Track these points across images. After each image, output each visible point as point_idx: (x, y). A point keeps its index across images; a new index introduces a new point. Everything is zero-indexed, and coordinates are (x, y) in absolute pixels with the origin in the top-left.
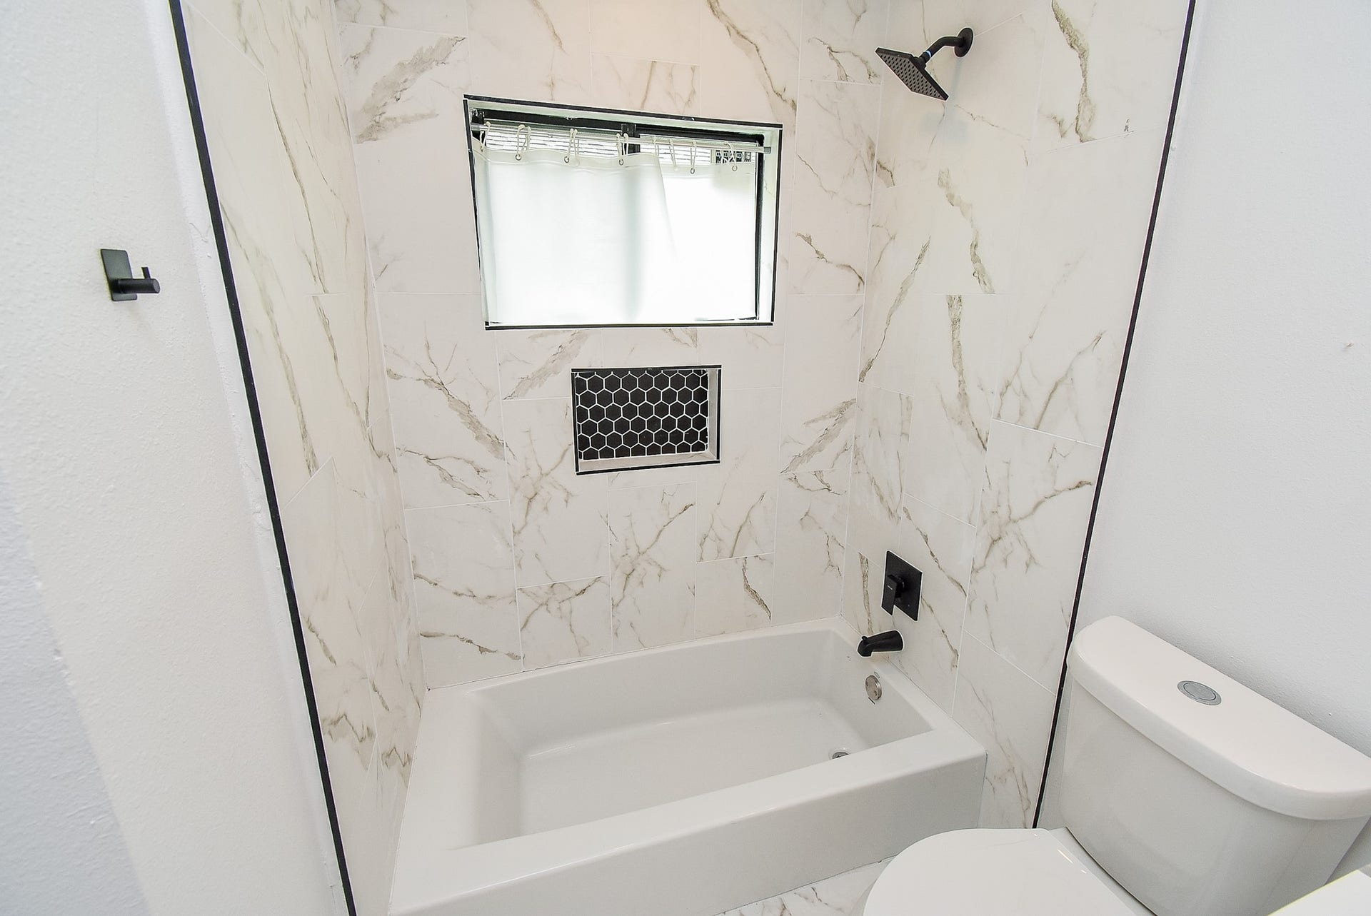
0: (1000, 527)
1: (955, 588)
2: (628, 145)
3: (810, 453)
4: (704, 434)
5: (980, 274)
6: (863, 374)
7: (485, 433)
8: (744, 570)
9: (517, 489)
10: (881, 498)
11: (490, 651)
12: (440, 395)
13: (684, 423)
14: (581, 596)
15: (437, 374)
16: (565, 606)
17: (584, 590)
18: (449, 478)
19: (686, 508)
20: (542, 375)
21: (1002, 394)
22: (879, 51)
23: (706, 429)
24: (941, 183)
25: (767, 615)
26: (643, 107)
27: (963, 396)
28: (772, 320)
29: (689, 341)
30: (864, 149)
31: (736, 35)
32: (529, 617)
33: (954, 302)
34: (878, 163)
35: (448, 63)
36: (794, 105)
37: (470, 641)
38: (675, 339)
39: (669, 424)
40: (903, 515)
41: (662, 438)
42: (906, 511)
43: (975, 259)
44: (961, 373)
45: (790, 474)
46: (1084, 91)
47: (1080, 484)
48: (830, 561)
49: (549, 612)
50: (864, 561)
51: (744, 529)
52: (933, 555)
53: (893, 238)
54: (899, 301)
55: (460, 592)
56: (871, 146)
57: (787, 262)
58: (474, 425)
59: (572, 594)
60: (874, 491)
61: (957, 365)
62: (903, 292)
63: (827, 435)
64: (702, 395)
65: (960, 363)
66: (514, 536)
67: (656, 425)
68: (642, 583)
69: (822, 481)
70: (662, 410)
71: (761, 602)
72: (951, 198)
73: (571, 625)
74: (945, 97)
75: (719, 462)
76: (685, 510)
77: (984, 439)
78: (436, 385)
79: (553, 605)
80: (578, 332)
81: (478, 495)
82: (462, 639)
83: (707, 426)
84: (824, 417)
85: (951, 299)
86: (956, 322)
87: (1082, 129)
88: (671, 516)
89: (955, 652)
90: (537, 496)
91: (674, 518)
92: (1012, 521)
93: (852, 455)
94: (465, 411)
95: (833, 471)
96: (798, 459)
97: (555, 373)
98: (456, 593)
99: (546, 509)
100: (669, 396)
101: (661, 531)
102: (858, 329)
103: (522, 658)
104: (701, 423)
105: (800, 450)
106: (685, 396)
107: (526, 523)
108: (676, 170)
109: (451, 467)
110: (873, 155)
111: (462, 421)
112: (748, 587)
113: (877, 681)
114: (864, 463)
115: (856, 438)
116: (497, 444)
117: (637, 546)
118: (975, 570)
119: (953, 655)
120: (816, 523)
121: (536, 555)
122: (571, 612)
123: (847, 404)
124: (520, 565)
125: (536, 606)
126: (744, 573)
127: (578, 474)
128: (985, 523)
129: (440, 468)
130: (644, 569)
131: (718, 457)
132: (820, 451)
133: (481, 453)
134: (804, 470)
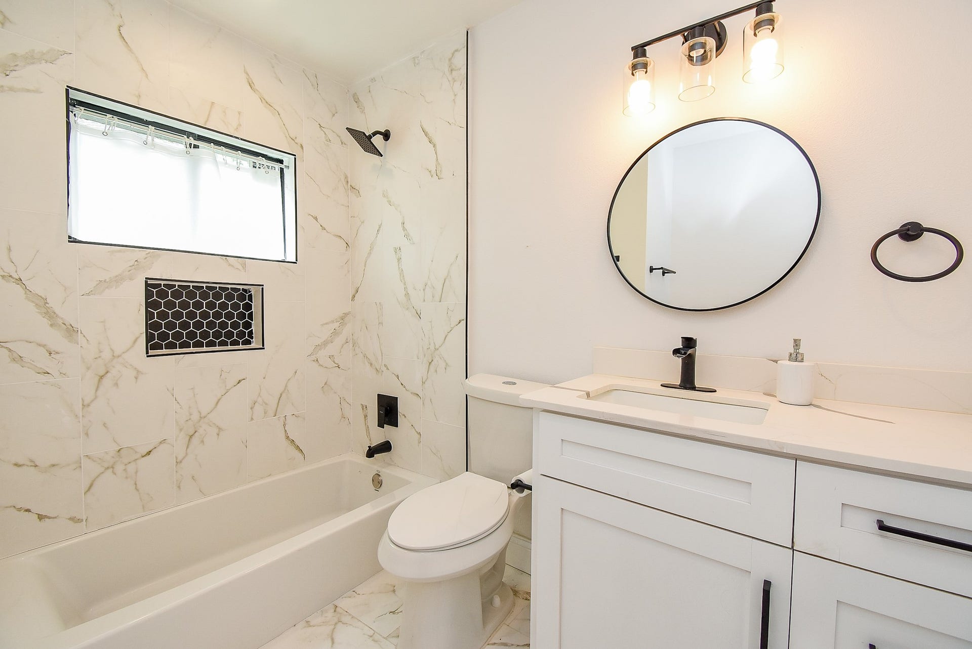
0: (432, 355)
1: (415, 397)
2: (192, 145)
3: (325, 343)
4: (251, 333)
5: (407, 236)
6: (354, 296)
7: (60, 322)
8: (284, 425)
9: (88, 368)
10: (371, 364)
11: (49, 518)
12: (18, 289)
13: (235, 325)
14: (147, 457)
15: (16, 272)
16: (131, 468)
17: (150, 452)
18: (18, 359)
19: (240, 381)
20: (118, 280)
21: (424, 290)
22: (347, 128)
23: (252, 330)
24: (384, 196)
25: (303, 457)
26: (205, 124)
27: (407, 295)
28: (297, 260)
29: (240, 267)
30: (343, 179)
31: (265, 103)
32: (94, 481)
33: (398, 250)
34: (351, 186)
35: (55, 64)
36: (302, 147)
37: (28, 510)
38: (230, 265)
39: (223, 325)
40: (384, 369)
41: (217, 335)
42: (385, 366)
43: (404, 229)
44: (405, 284)
45: (314, 357)
46: (437, 160)
47: (460, 322)
48: (342, 414)
49: (115, 474)
50: (364, 407)
51: (284, 395)
52: (402, 385)
53: (363, 222)
54: (370, 254)
55: (21, 462)
56: (346, 177)
57: (303, 228)
58: (50, 315)
59: (139, 455)
60: (367, 363)
61: (403, 280)
62: (372, 248)
63: (335, 333)
64: (248, 307)
65: (404, 279)
66: (83, 408)
67: (213, 325)
68: (203, 442)
69: (334, 362)
70: (217, 315)
71: (298, 448)
72: (390, 203)
73: (136, 484)
74: (382, 156)
75: (264, 349)
76: (239, 383)
77: (419, 313)
78: (14, 280)
79: (119, 468)
80: (152, 253)
81: (49, 373)
82: (19, 509)
83: (253, 328)
84: (333, 322)
85: (396, 249)
86: (399, 260)
87: (438, 174)
88: (228, 388)
89: (419, 434)
90: (109, 375)
91: (230, 389)
92: (436, 349)
93: (351, 345)
94: (42, 305)
95: (341, 355)
96: (318, 347)
97: (130, 279)
98: (16, 465)
99: (116, 385)
100: (223, 306)
101: (219, 400)
102: (349, 272)
103: (84, 520)
104: (248, 325)
105: (319, 342)
106: (235, 307)
107: (96, 397)
108: (227, 165)
109: (21, 349)
110: (348, 182)
111: (38, 311)
112: (287, 438)
113: (379, 476)
114: (359, 347)
115: (352, 335)
116: (71, 331)
117: (199, 412)
118: (423, 383)
119: (418, 436)
120: (332, 389)
121: (104, 424)
122: (136, 472)
123: (346, 314)
124: (87, 434)
125: (102, 469)
126: (284, 427)
127: (147, 356)
128: (425, 356)
129: (10, 350)
130: (205, 430)
131: (263, 345)
132: (332, 342)
133: (56, 339)
134: (322, 354)
